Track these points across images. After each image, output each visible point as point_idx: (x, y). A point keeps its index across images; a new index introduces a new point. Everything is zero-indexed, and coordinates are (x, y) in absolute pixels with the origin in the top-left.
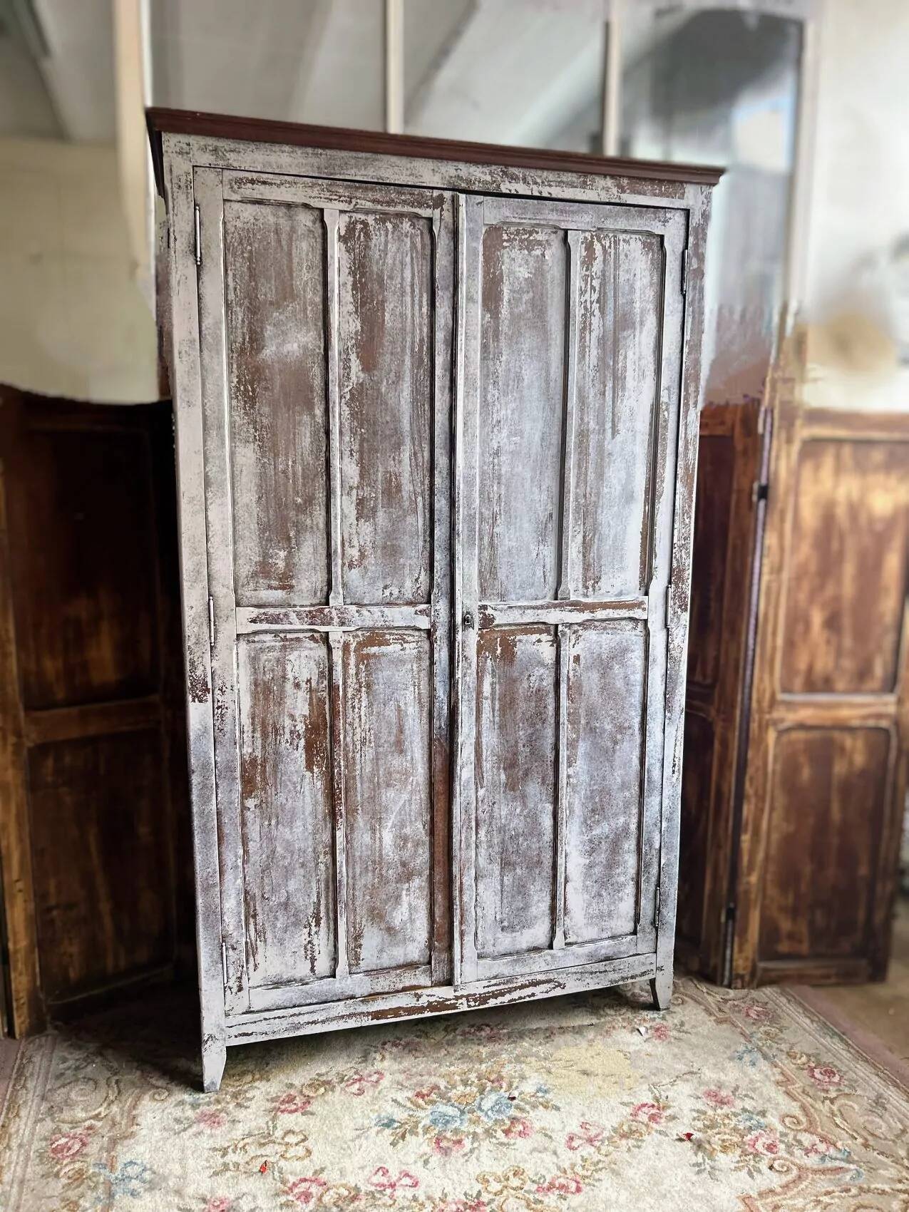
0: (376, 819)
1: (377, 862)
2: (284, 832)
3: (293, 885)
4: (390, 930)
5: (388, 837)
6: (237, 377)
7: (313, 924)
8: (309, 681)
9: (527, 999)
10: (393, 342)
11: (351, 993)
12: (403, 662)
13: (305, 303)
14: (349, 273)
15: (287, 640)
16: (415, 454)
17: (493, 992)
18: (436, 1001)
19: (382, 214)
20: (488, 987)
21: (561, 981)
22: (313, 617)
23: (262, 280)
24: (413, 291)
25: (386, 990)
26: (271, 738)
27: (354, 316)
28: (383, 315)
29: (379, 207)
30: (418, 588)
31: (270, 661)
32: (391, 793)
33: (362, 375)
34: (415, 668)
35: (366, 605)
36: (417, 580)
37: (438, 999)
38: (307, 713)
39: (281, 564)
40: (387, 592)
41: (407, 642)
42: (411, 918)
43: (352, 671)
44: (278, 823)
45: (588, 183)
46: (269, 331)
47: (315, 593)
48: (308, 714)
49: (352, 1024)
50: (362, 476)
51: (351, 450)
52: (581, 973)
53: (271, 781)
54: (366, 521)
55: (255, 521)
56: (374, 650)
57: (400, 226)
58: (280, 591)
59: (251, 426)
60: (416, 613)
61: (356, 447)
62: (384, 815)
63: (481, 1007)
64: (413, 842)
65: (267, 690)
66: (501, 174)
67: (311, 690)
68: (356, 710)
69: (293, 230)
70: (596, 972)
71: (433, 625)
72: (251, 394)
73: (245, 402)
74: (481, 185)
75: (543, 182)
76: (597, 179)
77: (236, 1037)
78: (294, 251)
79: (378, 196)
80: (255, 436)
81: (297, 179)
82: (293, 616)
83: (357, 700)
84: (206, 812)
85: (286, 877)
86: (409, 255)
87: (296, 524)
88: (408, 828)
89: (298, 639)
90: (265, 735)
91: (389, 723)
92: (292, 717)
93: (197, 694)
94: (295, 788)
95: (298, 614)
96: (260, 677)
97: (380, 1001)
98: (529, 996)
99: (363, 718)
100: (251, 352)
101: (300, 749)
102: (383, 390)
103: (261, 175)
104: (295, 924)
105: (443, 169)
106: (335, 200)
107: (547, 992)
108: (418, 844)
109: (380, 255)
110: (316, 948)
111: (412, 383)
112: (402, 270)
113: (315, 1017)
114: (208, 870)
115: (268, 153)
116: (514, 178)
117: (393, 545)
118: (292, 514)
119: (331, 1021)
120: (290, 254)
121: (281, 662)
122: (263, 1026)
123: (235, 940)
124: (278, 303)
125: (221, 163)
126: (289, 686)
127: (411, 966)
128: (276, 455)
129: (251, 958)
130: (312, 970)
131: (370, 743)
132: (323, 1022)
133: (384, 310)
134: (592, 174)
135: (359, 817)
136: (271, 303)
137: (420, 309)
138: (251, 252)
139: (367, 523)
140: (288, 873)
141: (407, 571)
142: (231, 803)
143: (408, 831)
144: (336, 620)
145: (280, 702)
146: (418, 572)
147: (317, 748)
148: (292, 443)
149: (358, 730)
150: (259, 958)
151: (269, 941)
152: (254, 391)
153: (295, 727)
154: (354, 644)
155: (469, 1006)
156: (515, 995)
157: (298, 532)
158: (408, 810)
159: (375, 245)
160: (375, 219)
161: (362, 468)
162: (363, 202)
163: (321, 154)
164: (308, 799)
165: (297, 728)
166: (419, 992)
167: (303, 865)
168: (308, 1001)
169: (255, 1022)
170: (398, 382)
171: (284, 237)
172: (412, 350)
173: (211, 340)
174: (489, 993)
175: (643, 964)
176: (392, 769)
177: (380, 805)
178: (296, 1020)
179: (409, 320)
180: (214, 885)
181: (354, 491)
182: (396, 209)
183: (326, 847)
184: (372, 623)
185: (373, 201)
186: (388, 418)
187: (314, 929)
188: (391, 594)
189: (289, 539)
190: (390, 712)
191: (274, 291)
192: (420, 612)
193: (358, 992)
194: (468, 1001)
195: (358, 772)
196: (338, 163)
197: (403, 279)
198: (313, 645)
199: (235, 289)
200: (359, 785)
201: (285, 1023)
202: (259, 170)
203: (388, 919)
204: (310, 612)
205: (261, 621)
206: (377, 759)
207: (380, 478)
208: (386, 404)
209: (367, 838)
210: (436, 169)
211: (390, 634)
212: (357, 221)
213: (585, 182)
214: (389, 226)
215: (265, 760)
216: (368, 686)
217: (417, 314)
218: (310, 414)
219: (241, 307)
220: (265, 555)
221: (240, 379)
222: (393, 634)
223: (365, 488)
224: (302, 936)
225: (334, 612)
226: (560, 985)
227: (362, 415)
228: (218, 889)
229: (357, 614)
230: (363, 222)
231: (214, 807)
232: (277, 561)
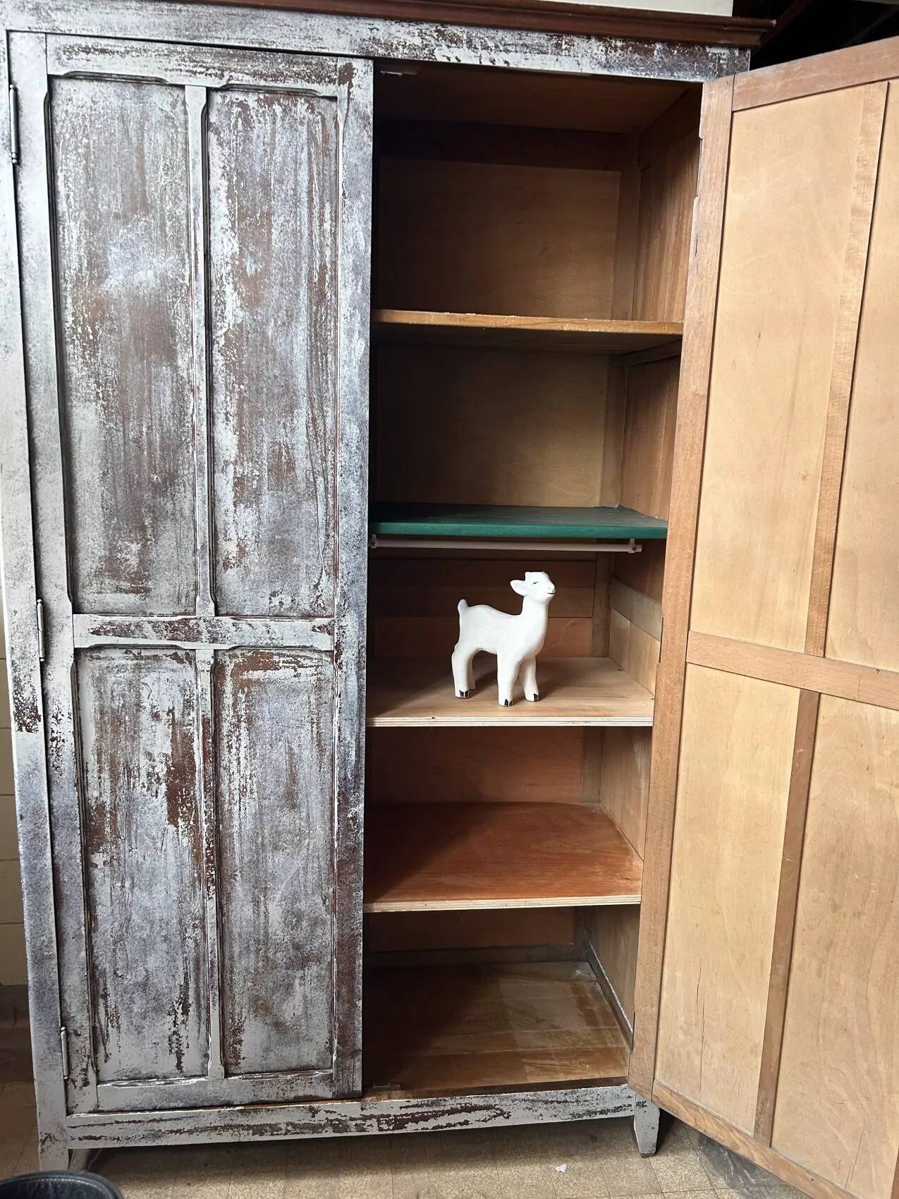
0: (260, 889)
1: (262, 941)
2: (141, 897)
3: (153, 962)
4: (278, 1026)
5: (275, 911)
6: (73, 314)
7: (180, 1011)
8: (171, 711)
9: (458, 1127)
10: (283, 269)
11: (228, 1099)
12: (296, 691)
13: (162, 217)
14: (223, 175)
15: (142, 658)
16: (314, 420)
17: (412, 1114)
18: (337, 1120)
19: (267, 92)
20: (407, 1107)
21: (505, 1110)
22: (175, 630)
23: (104, 185)
24: (311, 200)
25: (273, 1098)
26: (123, 780)
27: (229, 233)
28: (270, 233)
29: (262, 83)
30: (318, 597)
31: (120, 683)
32: (279, 858)
33: (241, 314)
34: (313, 701)
35: (247, 616)
36: (316, 586)
37: (339, 1117)
38: (169, 752)
39: (134, 561)
40: (276, 601)
41: (302, 666)
42: (306, 1013)
43: (228, 700)
44: (133, 886)
45: (564, 47)
46: (114, 254)
47: (179, 599)
48: (170, 754)
49: (226, 1138)
50: (241, 447)
51: (226, 414)
52: (533, 1101)
53: (123, 834)
54: (246, 507)
55: (99, 504)
56: (257, 675)
57: (293, 108)
58: (131, 595)
59: (92, 380)
60: (314, 630)
61: (233, 410)
62: (270, 885)
63: (396, 1132)
64: (309, 919)
65: (117, 721)
66: (435, 34)
67: (173, 723)
68: (234, 751)
69: (145, 116)
70: (552, 1102)
71: (338, 646)
72: (91, 337)
73: (84, 347)
74: (406, 51)
75: (496, 46)
76: (577, 40)
77: (80, 1139)
78: (146, 145)
79: (260, 67)
80: (98, 393)
81: (147, 45)
82: (148, 628)
83: (235, 738)
84: (39, 866)
85: (145, 951)
86: (306, 149)
87: (152, 510)
88: (303, 902)
89: (156, 658)
90: (114, 777)
91: (277, 769)
92: (149, 755)
93: (24, 722)
94: (155, 843)
95: (155, 626)
96: (107, 703)
97: (264, 1113)
98: (461, 1124)
99: (243, 761)
100: (90, 281)
101: (160, 796)
102: (270, 334)
103: (97, 40)
104: (158, 1009)
105: (352, 30)
106: (200, 73)
107: (485, 1121)
108: (315, 924)
109: (265, 150)
110: (183, 1040)
111: (310, 325)
112: (296, 170)
113: (180, 1126)
114: (42, 938)
115: (108, 10)
116: (455, 41)
117: (283, 540)
118: (147, 496)
119: (201, 1132)
120: (140, 150)
121: (134, 685)
122: (115, 1131)
123: (78, 1025)
124: (125, 216)
125: (45, 27)
126: (145, 717)
127: (305, 1069)
128: (125, 419)
129: (102, 1047)
130: (179, 1066)
131: (252, 793)
132: (190, 1132)
133: (270, 226)
134: (569, 33)
135: (237, 884)
136: (117, 216)
137: (321, 225)
138: (87, 146)
139: (249, 510)
140: (146, 947)
141: (302, 575)
142: (71, 858)
143: (302, 906)
144: (205, 636)
145: (134, 736)
146: (318, 575)
147: (182, 796)
148: (146, 402)
149: (236, 776)
150: (111, 1046)
151: (124, 1028)
152: (95, 333)
153: (153, 768)
154: (232, 666)
155: (381, 1129)
156: (442, 1121)
157: (155, 519)
158: (302, 880)
159: (258, 136)
160: (258, 100)
161: (242, 438)
162: (240, 76)
163: (180, 11)
164: (171, 859)
165: (157, 770)
166: (315, 1105)
167: (166, 939)
168: (172, 1105)
169: (105, 1125)
170: (289, 323)
171: (132, 126)
172: (310, 280)
173: (34, 265)
174: (406, 1115)
175: (618, 1097)
176: (280, 829)
177: (265, 871)
178: (156, 1126)
179: (305, 239)
180: (50, 957)
181: (231, 467)
182: (286, 85)
183: (196, 919)
184: (254, 640)
185: (254, 74)
186: (277, 372)
187: (180, 1018)
188: (281, 603)
189: (143, 528)
190: (279, 756)
191: (120, 200)
192: (319, 628)
193: (236, 1099)
194: (379, 1122)
195: (236, 829)
196: (204, 21)
197: (296, 182)
198: (176, 665)
199: (68, 197)
200: (237, 845)
201: (142, 1130)
202: (96, 34)
203: (275, 1011)
204: (170, 623)
205: (106, 633)
206: (261, 814)
207: (265, 451)
208: (274, 351)
209: (248, 911)
210: (342, 29)
211: (279, 655)
212: (232, 102)
213: (558, 46)
214: (278, 109)
215: (115, 808)
216: (250, 721)
217: (316, 231)
218: (171, 365)
219: (76, 220)
220: (113, 549)
221: (76, 318)
222: (284, 655)
223: (245, 463)
224: (166, 1025)
225: (203, 625)
226: (502, 1113)
227: (241, 366)
228: (55, 962)
229: (234, 629)
230: (240, 104)
231: (49, 862)
232: (128, 557)
